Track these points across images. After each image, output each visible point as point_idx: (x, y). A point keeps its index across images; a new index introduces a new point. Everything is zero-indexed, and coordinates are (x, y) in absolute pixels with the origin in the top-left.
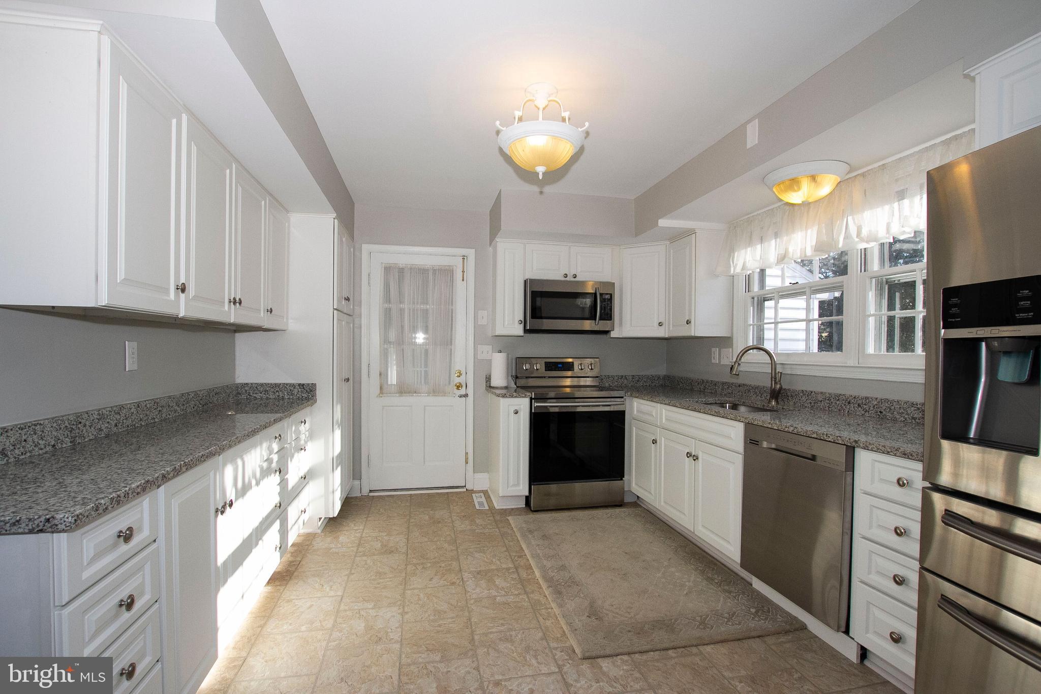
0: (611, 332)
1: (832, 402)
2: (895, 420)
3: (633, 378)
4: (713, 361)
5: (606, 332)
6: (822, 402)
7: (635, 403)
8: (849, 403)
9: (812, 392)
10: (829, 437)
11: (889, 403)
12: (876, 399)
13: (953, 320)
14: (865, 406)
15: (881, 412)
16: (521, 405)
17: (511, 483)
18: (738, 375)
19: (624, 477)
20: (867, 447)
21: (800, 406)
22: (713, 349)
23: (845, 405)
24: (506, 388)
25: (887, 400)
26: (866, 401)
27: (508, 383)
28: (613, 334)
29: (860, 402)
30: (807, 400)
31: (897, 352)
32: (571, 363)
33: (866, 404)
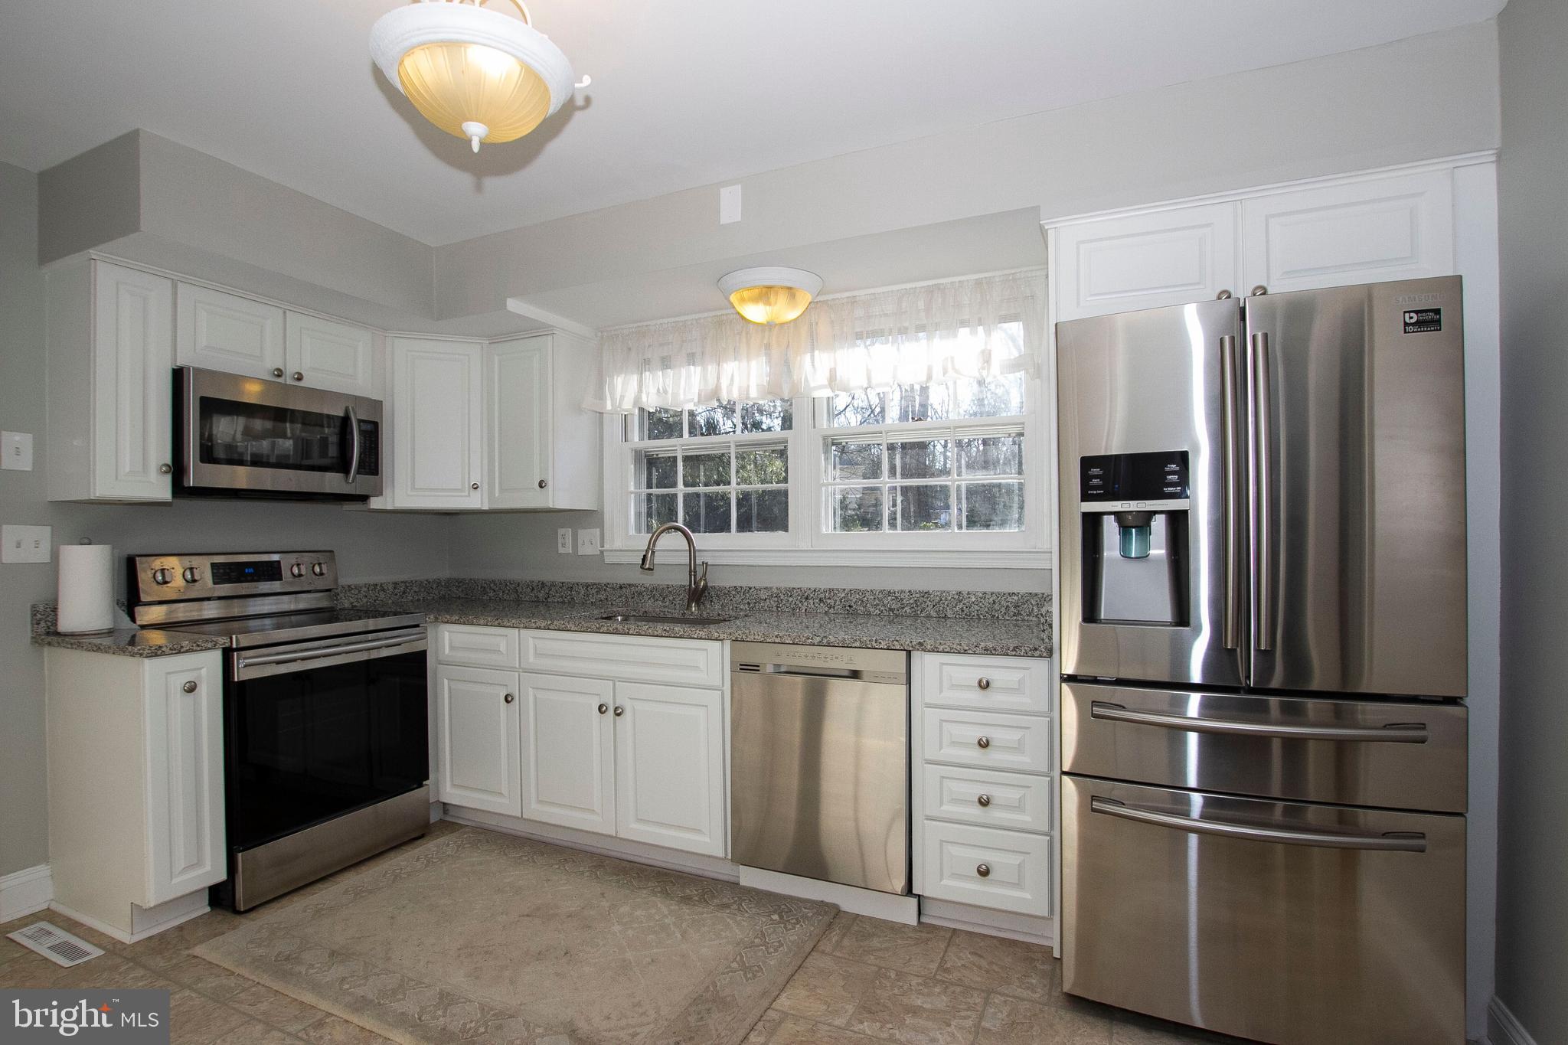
0: (372, 498)
1: (782, 600)
2: (869, 614)
3: (395, 588)
4: (561, 550)
5: (364, 498)
6: (768, 600)
7: (447, 634)
8: (807, 598)
9: (750, 589)
10: (880, 643)
11: (861, 594)
12: (844, 590)
13: (1095, 492)
14: (829, 601)
15: (850, 606)
16: (200, 669)
17: (180, 864)
18: (652, 570)
19: (427, 778)
20: (937, 648)
21: (732, 609)
22: (561, 531)
23: (801, 601)
24: (110, 632)
25: (857, 591)
26: (829, 593)
27: (115, 622)
28: (375, 503)
29: (820, 596)
30: (742, 599)
31: (899, 531)
32: (276, 564)
33: (829, 598)
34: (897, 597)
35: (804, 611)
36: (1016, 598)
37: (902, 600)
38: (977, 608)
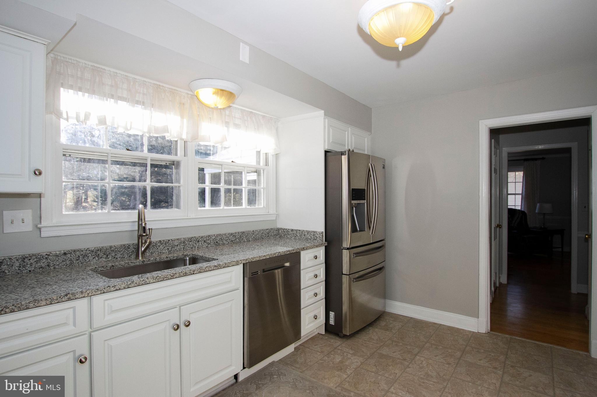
1: (186, 244)
2: (224, 244)
8: (198, 242)
9: (169, 241)
12: (215, 235)
14: (208, 241)
15: (217, 242)
23: (195, 243)
25: (220, 235)
26: (208, 238)
29: (205, 239)
30: (164, 247)
33: (208, 240)
34: (234, 236)
35: (197, 248)
36: (268, 231)
37: (236, 236)
38: (258, 236)
